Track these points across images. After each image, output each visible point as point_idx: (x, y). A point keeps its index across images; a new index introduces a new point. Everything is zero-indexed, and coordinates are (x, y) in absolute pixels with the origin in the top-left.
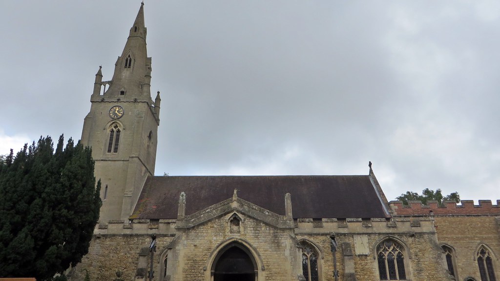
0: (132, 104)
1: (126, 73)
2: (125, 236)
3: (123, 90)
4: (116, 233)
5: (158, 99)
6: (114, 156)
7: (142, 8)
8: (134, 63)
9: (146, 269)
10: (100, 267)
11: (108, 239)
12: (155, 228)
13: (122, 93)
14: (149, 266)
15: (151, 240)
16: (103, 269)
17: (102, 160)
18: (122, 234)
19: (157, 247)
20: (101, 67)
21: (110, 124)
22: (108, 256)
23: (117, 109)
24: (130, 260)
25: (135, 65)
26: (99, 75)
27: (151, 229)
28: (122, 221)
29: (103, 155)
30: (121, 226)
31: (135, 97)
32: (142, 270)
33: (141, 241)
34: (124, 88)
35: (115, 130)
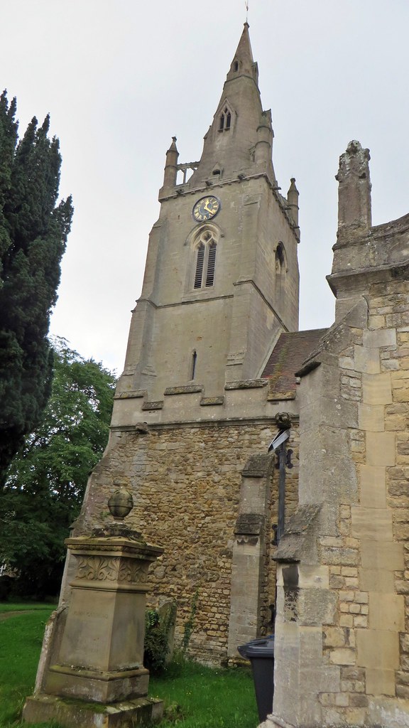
0: (235, 186)
1: (222, 141)
2: (205, 425)
3: (217, 168)
4: (183, 420)
5: (293, 192)
6: (205, 292)
7: (245, 32)
8: (236, 120)
9: (264, 517)
10: (146, 509)
11: (164, 437)
12: (286, 400)
13: (216, 173)
14: (275, 508)
15: (277, 432)
16: (153, 516)
17: (183, 303)
18: (199, 420)
19: (295, 453)
20: (174, 139)
21: (195, 233)
22: (164, 479)
23: (207, 203)
24: (221, 491)
25: (238, 122)
26: (173, 153)
27: (274, 401)
28: (198, 388)
29: (185, 293)
30: (195, 399)
31: (240, 173)
32: (252, 518)
33: (247, 437)
34: (220, 165)
35: (205, 243)
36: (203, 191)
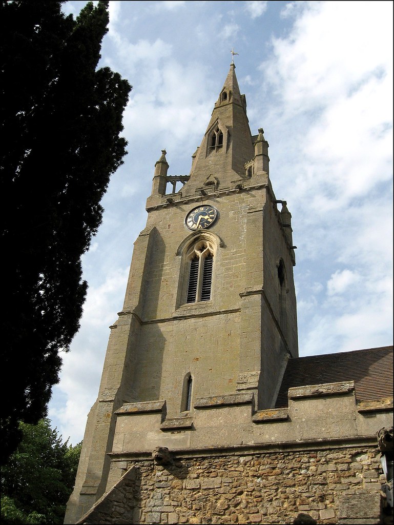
0: (233, 196)
3: (211, 179)
4: (227, 443)
5: (286, 213)
6: (202, 307)
11: (196, 469)
12: (387, 410)
13: (211, 184)
17: (175, 318)
18: (252, 444)
20: (164, 152)
26: (163, 164)
28: (246, 397)
29: (178, 307)
31: (238, 183)
34: (214, 177)
35: (199, 254)
36: (198, 200)
